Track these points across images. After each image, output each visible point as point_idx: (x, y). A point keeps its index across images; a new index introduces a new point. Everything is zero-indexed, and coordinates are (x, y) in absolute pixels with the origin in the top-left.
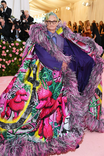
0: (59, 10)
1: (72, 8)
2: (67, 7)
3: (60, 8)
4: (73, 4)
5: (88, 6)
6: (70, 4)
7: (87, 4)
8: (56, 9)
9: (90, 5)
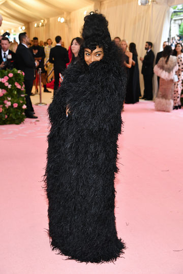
1: (68, 19)
2: (59, 18)
3: (48, 19)
4: (69, 13)
8: (42, 21)
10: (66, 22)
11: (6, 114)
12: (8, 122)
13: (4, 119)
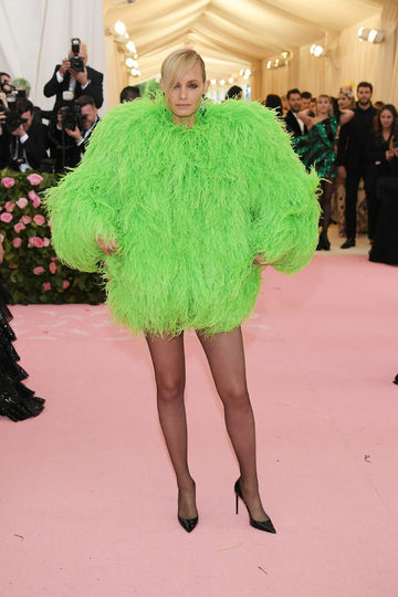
0: (292, 54)
1: (333, 47)
2: (314, 46)
3: (296, 50)
4: (337, 33)
5: (375, 42)
6: (324, 35)
7: (372, 36)
8: (285, 54)
9: (383, 40)
10: (328, 54)
11: (67, 279)
12: (71, 299)
13: (60, 291)
